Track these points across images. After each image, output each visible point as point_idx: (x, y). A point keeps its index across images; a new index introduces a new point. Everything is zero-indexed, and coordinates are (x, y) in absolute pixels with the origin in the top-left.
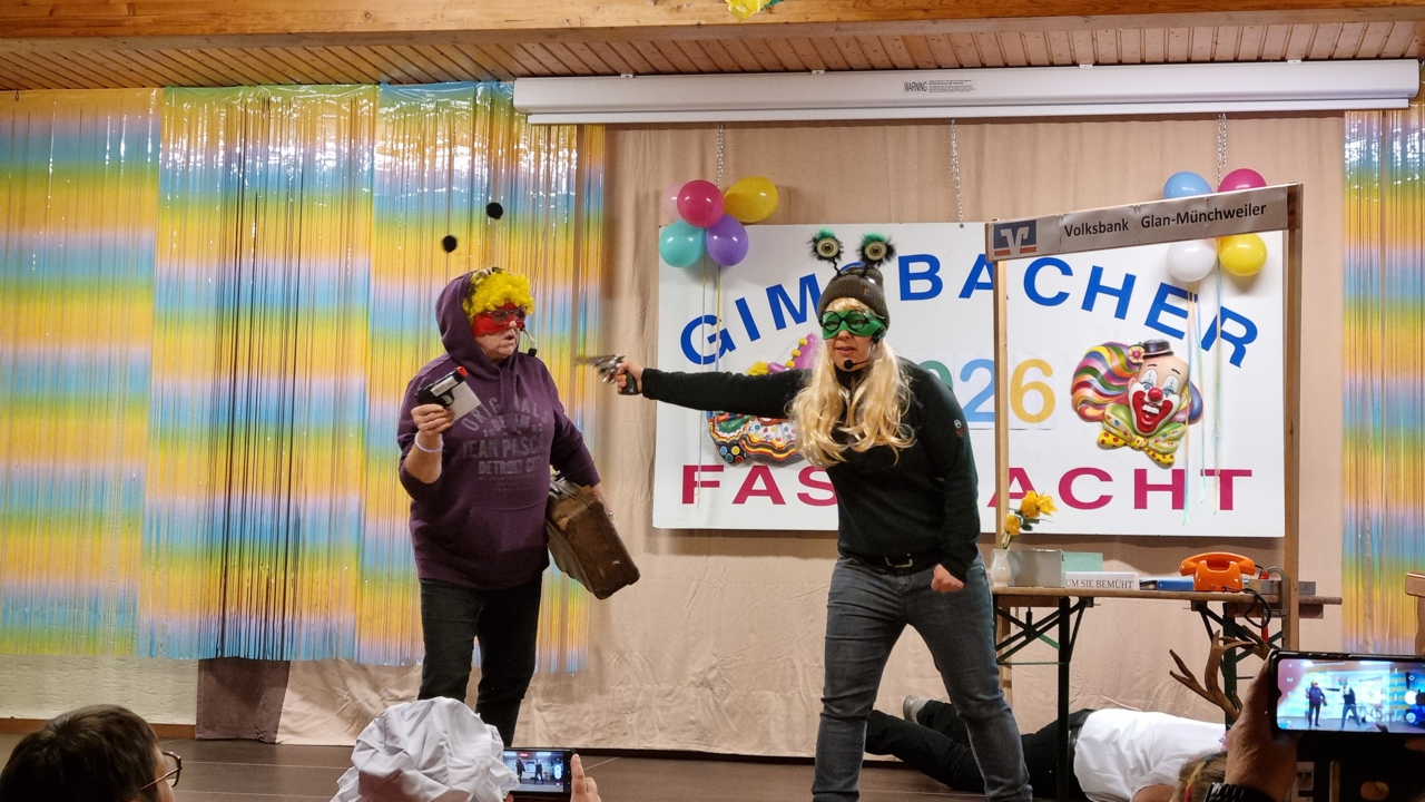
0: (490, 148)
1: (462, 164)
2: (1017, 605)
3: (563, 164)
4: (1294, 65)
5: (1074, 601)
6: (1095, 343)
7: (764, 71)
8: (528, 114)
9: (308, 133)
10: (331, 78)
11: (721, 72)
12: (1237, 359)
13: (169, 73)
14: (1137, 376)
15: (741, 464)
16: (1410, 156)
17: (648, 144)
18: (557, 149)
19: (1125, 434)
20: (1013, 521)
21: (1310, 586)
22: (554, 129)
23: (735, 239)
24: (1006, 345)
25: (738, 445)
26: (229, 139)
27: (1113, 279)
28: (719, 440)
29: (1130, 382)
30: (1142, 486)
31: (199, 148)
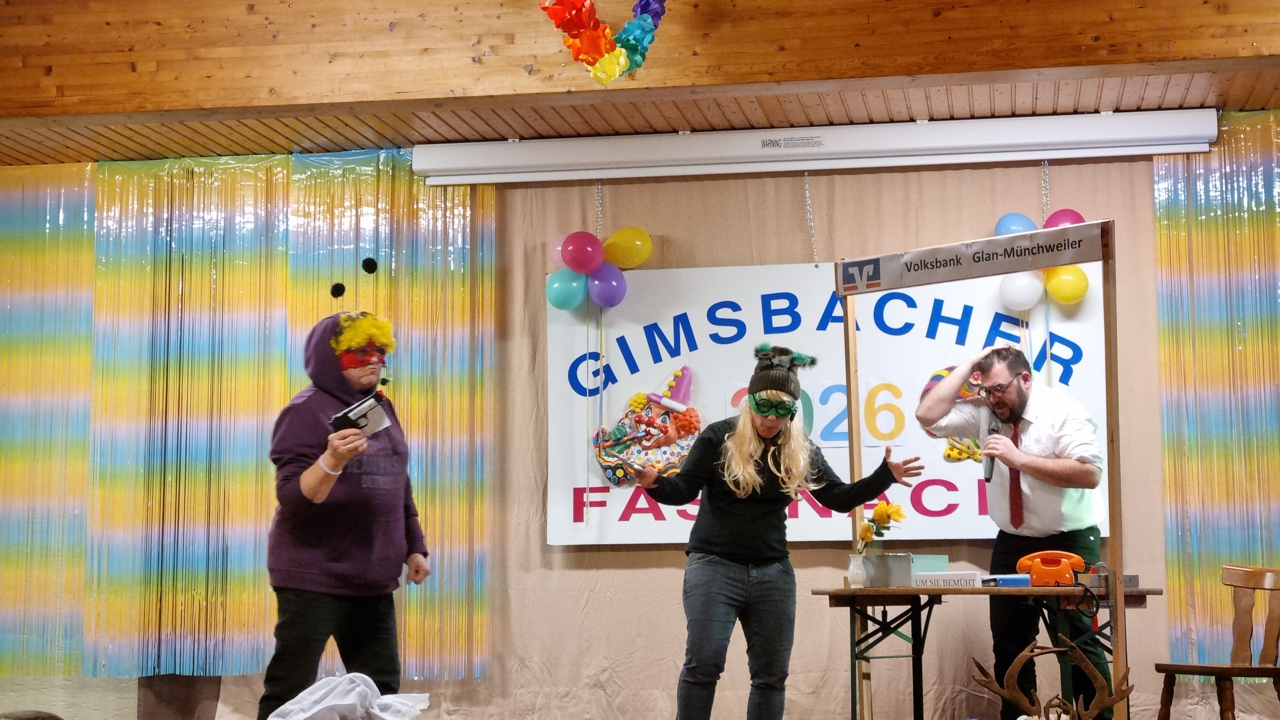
0: (392, 208)
1: (367, 224)
2: (873, 604)
3: (459, 219)
4: (1107, 116)
5: (924, 599)
6: (938, 367)
7: (637, 133)
8: (425, 177)
9: (229, 200)
10: (248, 150)
11: (598, 134)
12: (1065, 378)
13: (102, 150)
15: (626, 486)
16: (1212, 194)
17: (534, 200)
18: (453, 208)
19: (969, 448)
20: (867, 529)
21: (1134, 580)
22: (450, 189)
23: (614, 283)
24: (856, 371)
25: (622, 468)
26: (157, 206)
27: (952, 310)
28: (604, 464)
31: (130, 215)
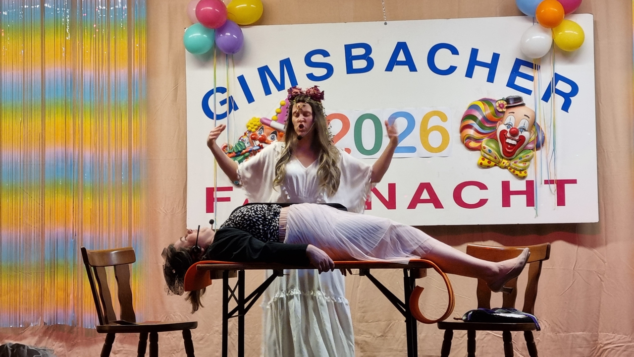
6: (474, 99)
12: (566, 107)
14: (501, 119)
23: (236, 36)
27: (485, 57)
29: (498, 124)
30: (507, 193)
